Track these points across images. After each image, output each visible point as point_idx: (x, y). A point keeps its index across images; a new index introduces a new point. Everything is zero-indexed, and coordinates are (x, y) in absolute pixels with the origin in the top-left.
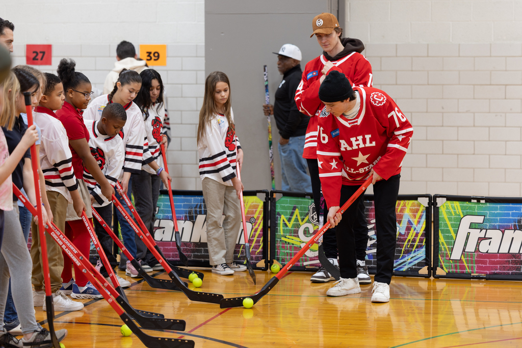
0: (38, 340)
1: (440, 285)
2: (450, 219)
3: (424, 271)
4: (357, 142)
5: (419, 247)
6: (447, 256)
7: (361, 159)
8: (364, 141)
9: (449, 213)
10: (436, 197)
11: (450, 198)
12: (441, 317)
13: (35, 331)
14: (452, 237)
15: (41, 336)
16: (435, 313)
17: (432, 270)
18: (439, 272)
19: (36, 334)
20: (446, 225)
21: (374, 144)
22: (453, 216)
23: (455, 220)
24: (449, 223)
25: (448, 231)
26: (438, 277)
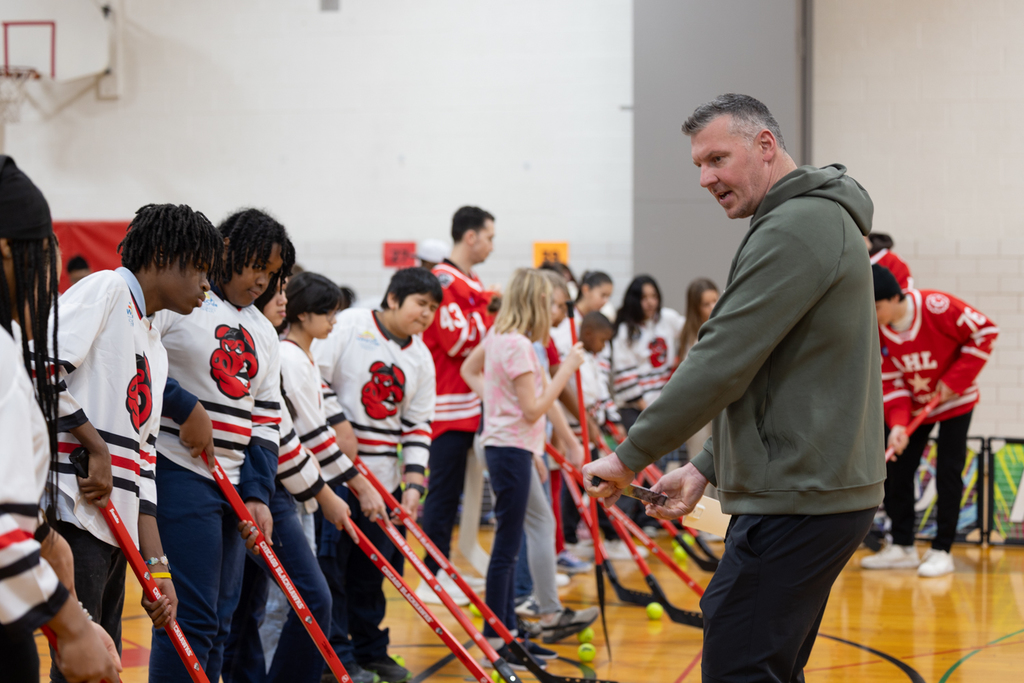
0: (564, 623)
1: (997, 555)
2: (1010, 469)
3: (975, 535)
4: (912, 362)
5: (968, 504)
6: (1005, 516)
7: (920, 384)
8: (921, 360)
9: (1008, 461)
10: (990, 440)
11: (1010, 441)
12: (997, 597)
13: (558, 611)
14: (1011, 493)
15: (566, 617)
16: (990, 592)
17: (985, 535)
18: (995, 537)
19: (559, 615)
20: (1004, 477)
21: (934, 365)
22: (1014, 464)
23: (1017, 469)
24: (1008, 474)
25: (1007, 484)
26: (992, 545)
